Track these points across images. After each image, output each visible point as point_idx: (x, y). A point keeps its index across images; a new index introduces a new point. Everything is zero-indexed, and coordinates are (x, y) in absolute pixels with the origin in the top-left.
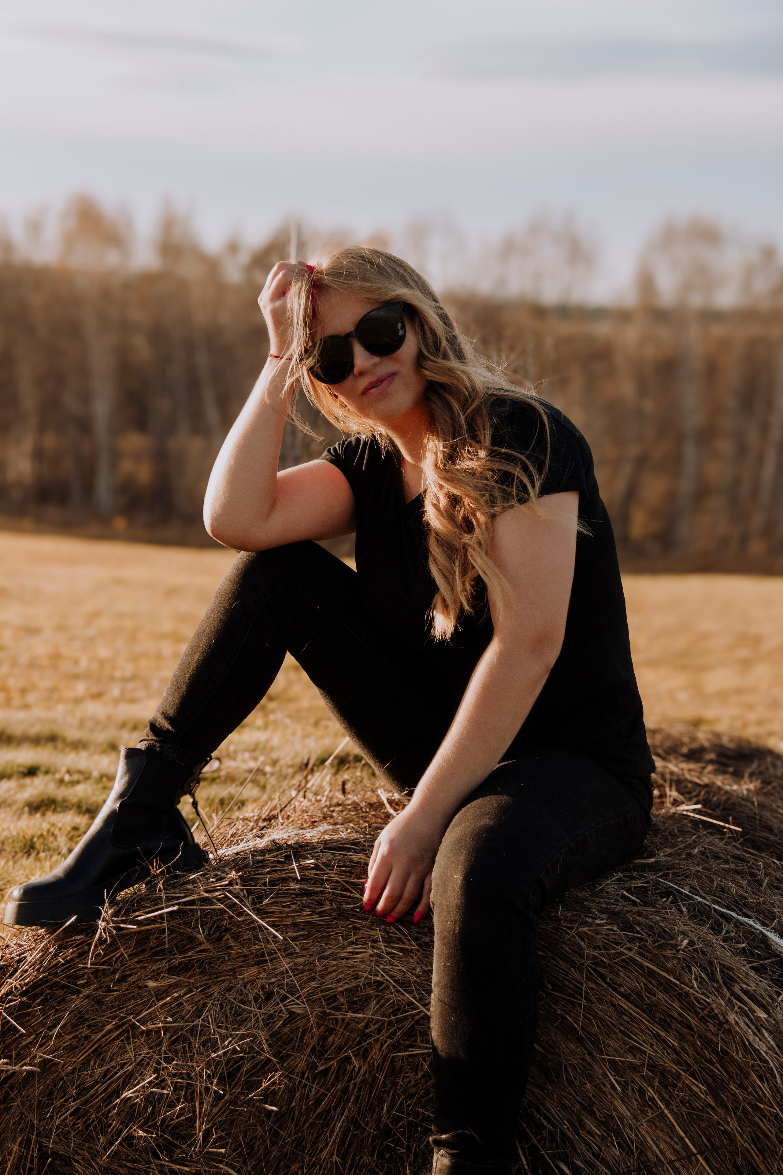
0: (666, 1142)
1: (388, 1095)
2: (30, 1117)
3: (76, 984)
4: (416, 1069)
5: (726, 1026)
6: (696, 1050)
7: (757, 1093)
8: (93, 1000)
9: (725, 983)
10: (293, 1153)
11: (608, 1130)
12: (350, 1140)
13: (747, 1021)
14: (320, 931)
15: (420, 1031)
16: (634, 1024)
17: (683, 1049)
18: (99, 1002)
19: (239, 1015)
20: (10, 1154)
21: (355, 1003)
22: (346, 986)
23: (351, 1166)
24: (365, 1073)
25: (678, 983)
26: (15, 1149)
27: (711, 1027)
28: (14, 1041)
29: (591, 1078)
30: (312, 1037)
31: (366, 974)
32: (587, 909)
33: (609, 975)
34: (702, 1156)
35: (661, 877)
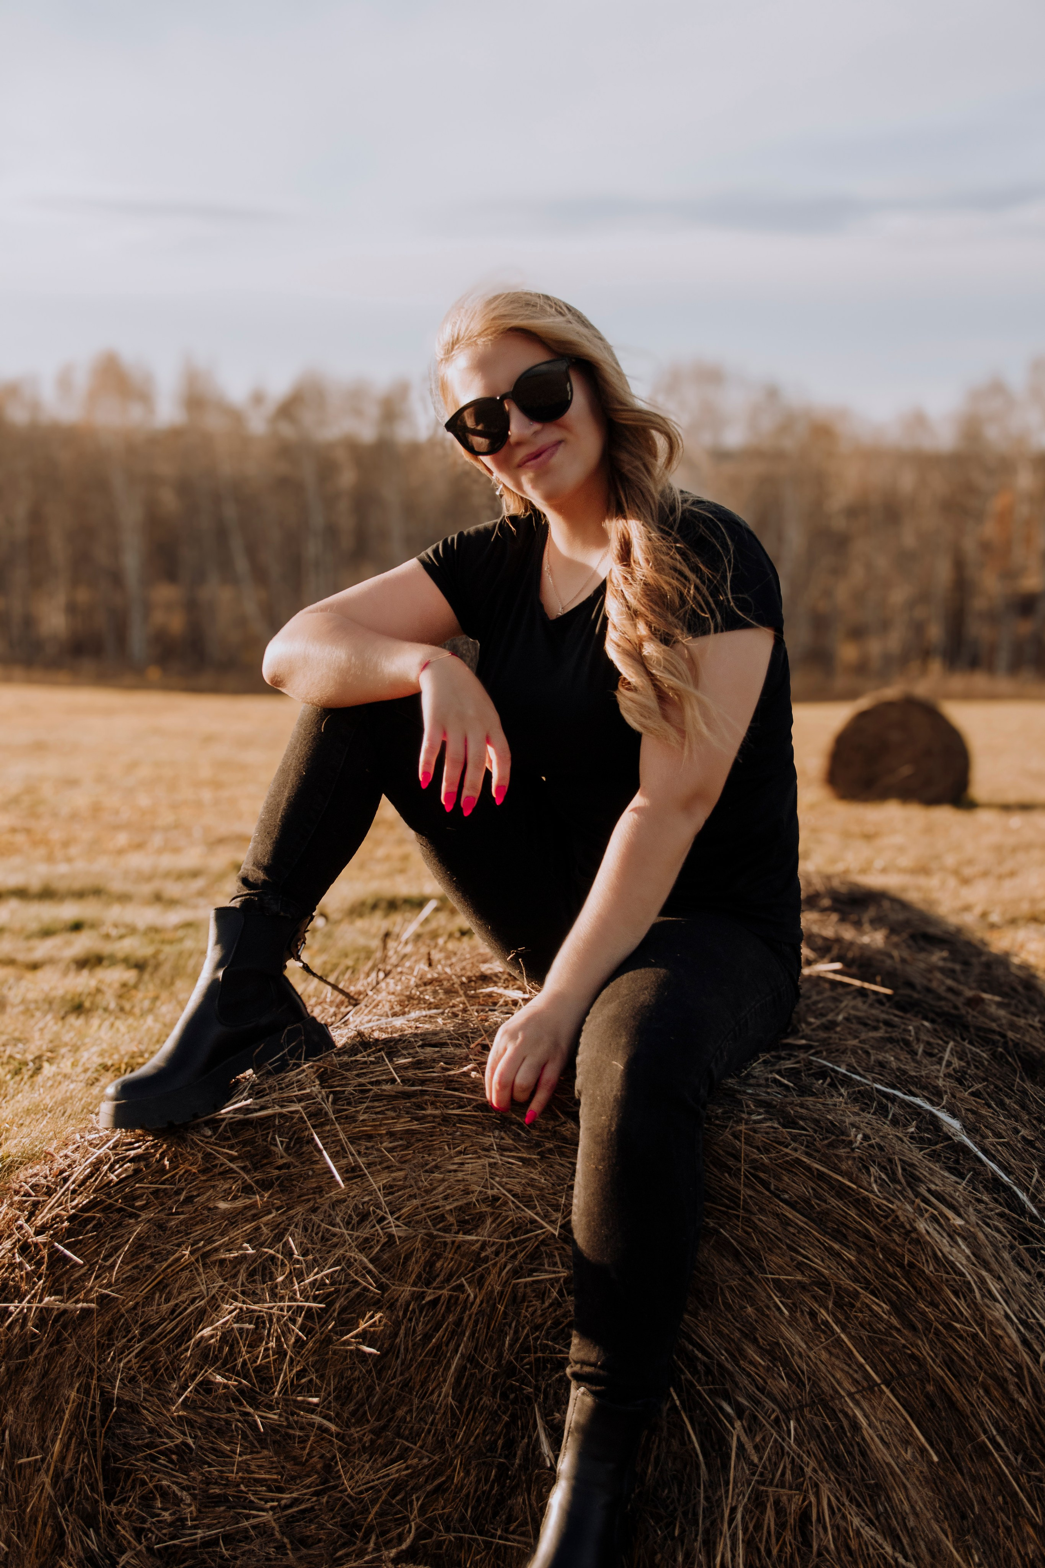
0: (842, 1370)
1: (510, 1327)
2: (88, 1360)
3: (133, 1207)
4: (542, 1295)
5: (914, 1235)
6: (876, 1264)
7: (950, 1310)
8: (155, 1225)
9: (909, 1184)
10: (399, 1395)
11: (774, 1360)
12: (467, 1379)
13: (938, 1228)
14: (421, 1140)
15: (546, 1252)
16: (802, 1236)
17: (861, 1263)
18: (161, 1227)
19: (328, 1240)
20: (67, 1402)
21: (466, 1222)
22: (456, 1204)
23: (469, 1409)
24: (482, 1302)
25: (854, 1186)
26: (72, 1396)
27: (896, 1237)
28: (67, 1271)
29: (752, 1301)
30: (417, 1262)
31: (479, 1189)
32: (740, 1102)
33: (772, 1180)
34: (888, 1386)
35: (813, 1055)
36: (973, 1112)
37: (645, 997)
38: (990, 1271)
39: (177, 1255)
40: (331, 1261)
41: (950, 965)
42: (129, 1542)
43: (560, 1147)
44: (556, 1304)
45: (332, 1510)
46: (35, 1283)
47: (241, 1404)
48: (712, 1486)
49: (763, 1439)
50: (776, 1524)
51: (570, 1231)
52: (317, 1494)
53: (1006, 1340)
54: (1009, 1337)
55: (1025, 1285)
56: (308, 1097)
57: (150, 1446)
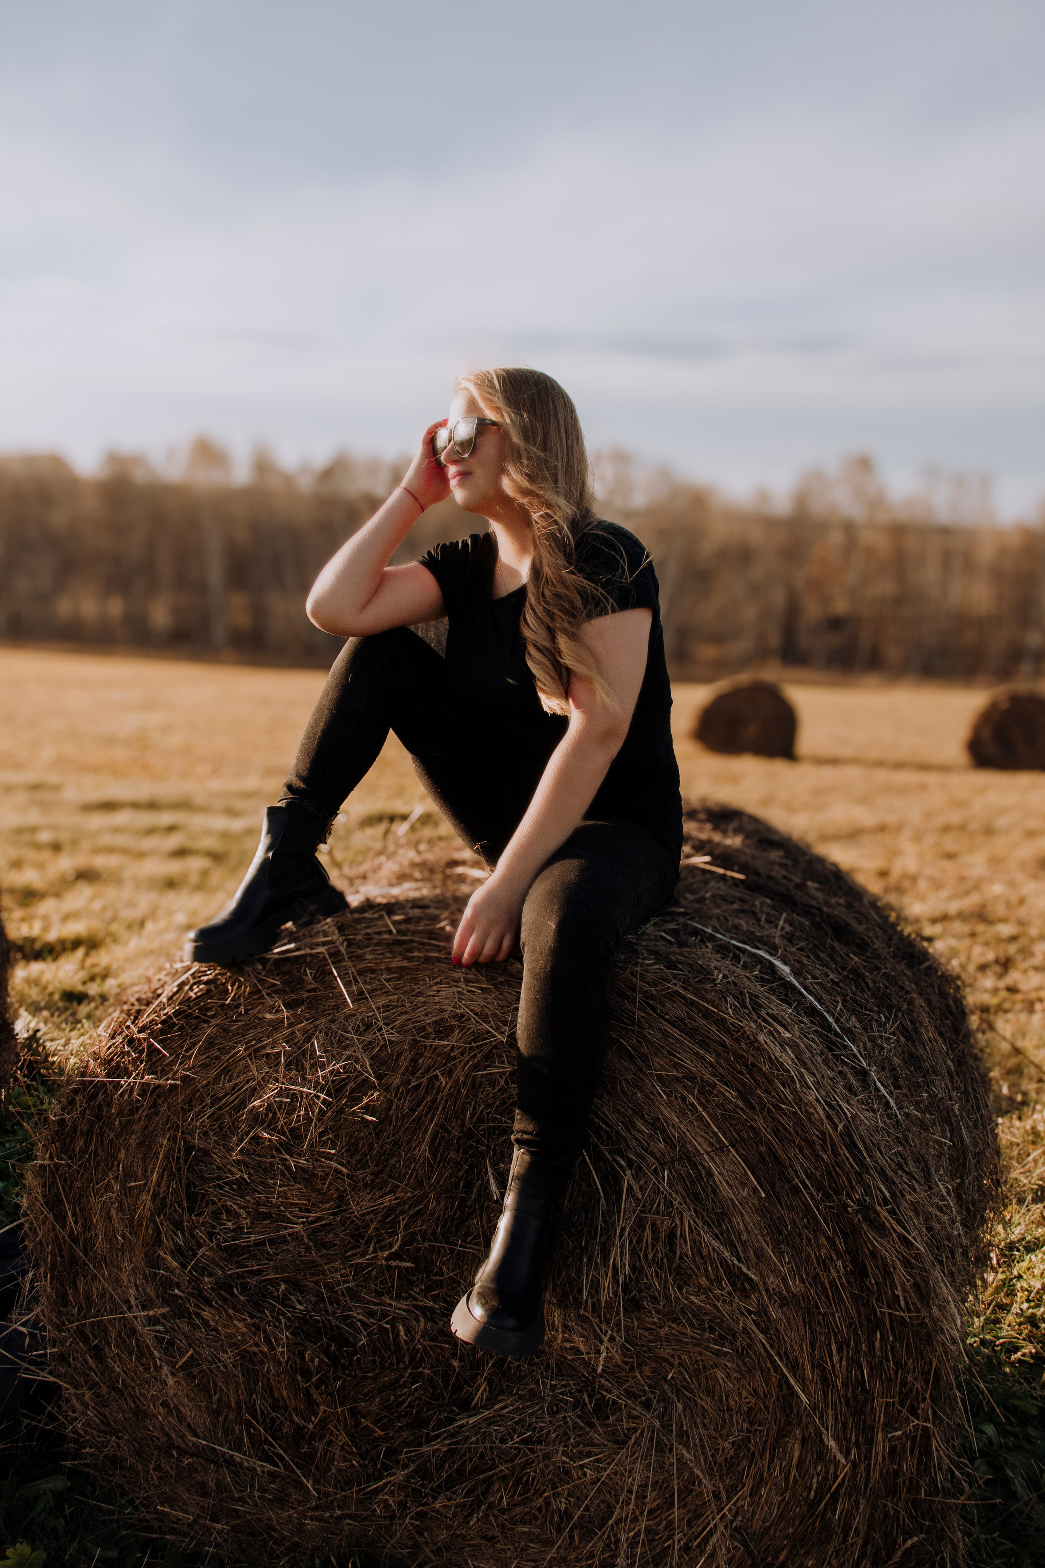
0: (702, 1136)
1: (470, 1105)
2: (175, 1119)
3: (206, 1015)
4: (493, 1084)
5: (756, 1044)
6: (729, 1064)
7: (779, 1096)
8: (221, 1028)
9: (754, 1009)
10: (391, 1150)
11: (655, 1129)
12: (439, 1140)
13: (773, 1039)
14: (410, 974)
15: (497, 1053)
16: (677, 1045)
17: (719, 1063)
18: (226, 1030)
19: (343, 1042)
20: (161, 1147)
21: (441, 1032)
22: (433, 1019)
23: (441, 1160)
24: (451, 1088)
25: (716, 1010)
26: (165, 1143)
27: (743, 1046)
28: (159, 1059)
29: (641, 1089)
30: (405, 1059)
31: (450, 1009)
32: (637, 952)
33: (658, 1006)
34: (733, 1147)
35: (689, 919)
36: (798, 962)
37: (572, 876)
38: (807, 1069)
39: (236, 1050)
40: (344, 1057)
41: (784, 861)
42: (205, 1241)
43: (508, 981)
44: (503, 1090)
45: (344, 1225)
46: (138, 1066)
47: (281, 1153)
48: (609, 1213)
49: (646, 1183)
50: (652, 1239)
51: (515, 1040)
52: (333, 1214)
53: (816, 1115)
54: (818, 1114)
55: (830, 1078)
56: (331, 942)
57: (218, 1178)
